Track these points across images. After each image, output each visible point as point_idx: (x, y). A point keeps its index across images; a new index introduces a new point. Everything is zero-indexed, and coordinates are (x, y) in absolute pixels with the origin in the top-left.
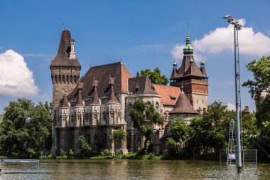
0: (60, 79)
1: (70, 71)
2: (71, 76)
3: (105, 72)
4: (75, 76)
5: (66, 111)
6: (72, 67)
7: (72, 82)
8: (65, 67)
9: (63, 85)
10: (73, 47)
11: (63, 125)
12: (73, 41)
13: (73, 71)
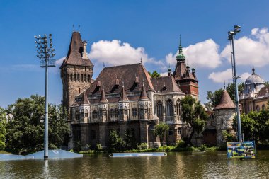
0: (75, 77)
1: (84, 70)
2: (85, 75)
3: (124, 72)
4: (89, 75)
5: (87, 108)
6: (86, 67)
7: (85, 80)
8: (79, 66)
9: (78, 83)
10: (85, 47)
11: (86, 121)
12: (85, 42)
13: (87, 70)
